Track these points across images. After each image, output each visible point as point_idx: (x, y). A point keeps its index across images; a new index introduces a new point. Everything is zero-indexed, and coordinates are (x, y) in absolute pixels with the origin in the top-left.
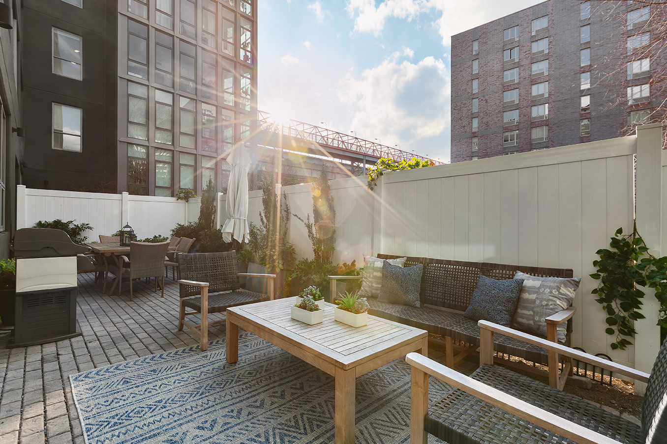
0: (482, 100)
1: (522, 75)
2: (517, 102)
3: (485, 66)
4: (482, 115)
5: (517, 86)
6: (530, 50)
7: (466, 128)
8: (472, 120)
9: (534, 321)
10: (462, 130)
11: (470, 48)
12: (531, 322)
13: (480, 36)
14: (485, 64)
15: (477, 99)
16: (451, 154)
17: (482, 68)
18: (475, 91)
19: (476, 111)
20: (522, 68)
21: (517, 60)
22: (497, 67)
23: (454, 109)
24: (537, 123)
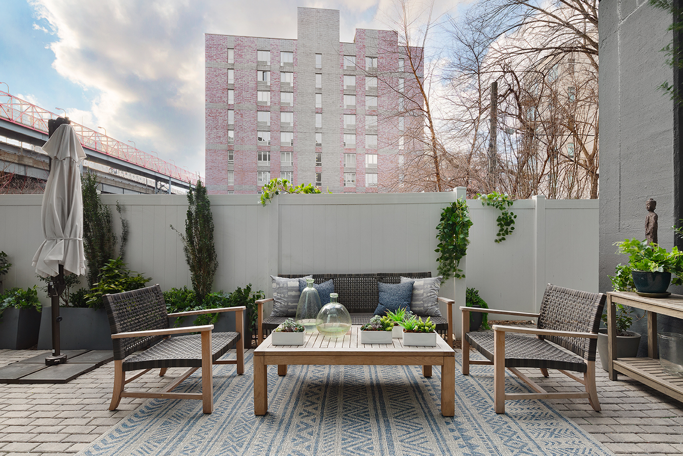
0: (238, 113)
1: (273, 99)
2: (269, 124)
3: (240, 79)
4: (237, 129)
5: (268, 109)
6: (279, 79)
7: (222, 139)
8: (228, 132)
9: (424, 307)
10: (217, 140)
11: (226, 55)
12: (422, 308)
13: (235, 46)
14: (240, 77)
15: (233, 111)
16: (206, 164)
17: (238, 80)
18: (231, 102)
19: (231, 123)
20: (273, 94)
21: (269, 84)
22: (252, 84)
23: (209, 116)
24: (285, 148)
